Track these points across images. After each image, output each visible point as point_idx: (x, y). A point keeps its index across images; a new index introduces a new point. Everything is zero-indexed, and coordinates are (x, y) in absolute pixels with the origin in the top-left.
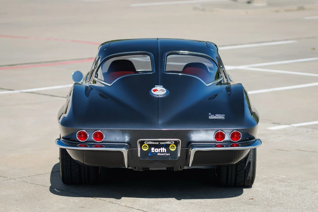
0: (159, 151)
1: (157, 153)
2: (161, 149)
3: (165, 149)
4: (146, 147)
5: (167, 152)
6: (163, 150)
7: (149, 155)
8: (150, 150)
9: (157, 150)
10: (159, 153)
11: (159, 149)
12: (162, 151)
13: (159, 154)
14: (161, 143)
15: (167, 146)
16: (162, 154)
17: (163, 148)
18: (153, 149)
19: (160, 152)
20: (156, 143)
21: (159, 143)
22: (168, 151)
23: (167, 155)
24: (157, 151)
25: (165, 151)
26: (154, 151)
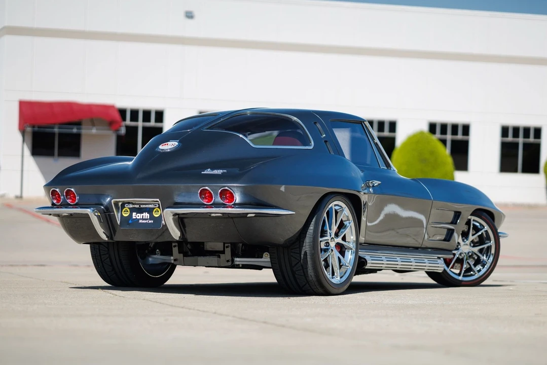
0: (141, 218)
1: (139, 219)
2: (144, 214)
3: (148, 215)
4: (127, 211)
5: (150, 219)
6: (146, 215)
7: (130, 222)
8: (131, 215)
9: (139, 216)
10: (141, 219)
11: (142, 215)
12: (144, 218)
13: (140, 221)
14: (141, 206)
15: (150, 211)
16: (144, 221)
17: (146, 213)
18: (134, 214)
19: (143, 219)
20: (136, 206)
21: (140, 206)
22: (152, 217)
23: (150, 222)
24: (139, 218)
25: (148, 218)
26: (135, 218)
